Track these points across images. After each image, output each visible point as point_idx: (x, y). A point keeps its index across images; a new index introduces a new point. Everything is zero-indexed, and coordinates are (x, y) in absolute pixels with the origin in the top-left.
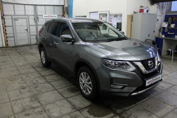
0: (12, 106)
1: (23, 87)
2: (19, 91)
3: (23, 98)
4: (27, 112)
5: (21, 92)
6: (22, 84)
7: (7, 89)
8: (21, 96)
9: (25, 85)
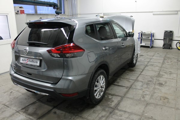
0: (177, 77)
1: (160, 86)
2: (166, 84)
3: (167, 78)
4: (170, 72)
5: (166, 82)
6: (159, 89)
7: (175, 89)
8: (167, 80)
9: (157, 87)
